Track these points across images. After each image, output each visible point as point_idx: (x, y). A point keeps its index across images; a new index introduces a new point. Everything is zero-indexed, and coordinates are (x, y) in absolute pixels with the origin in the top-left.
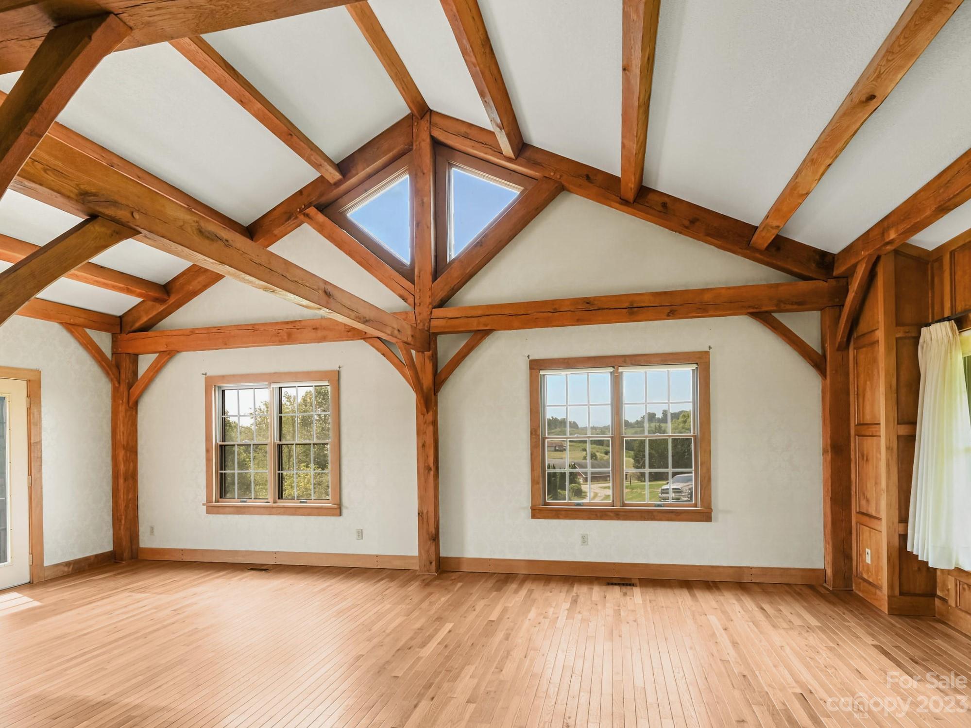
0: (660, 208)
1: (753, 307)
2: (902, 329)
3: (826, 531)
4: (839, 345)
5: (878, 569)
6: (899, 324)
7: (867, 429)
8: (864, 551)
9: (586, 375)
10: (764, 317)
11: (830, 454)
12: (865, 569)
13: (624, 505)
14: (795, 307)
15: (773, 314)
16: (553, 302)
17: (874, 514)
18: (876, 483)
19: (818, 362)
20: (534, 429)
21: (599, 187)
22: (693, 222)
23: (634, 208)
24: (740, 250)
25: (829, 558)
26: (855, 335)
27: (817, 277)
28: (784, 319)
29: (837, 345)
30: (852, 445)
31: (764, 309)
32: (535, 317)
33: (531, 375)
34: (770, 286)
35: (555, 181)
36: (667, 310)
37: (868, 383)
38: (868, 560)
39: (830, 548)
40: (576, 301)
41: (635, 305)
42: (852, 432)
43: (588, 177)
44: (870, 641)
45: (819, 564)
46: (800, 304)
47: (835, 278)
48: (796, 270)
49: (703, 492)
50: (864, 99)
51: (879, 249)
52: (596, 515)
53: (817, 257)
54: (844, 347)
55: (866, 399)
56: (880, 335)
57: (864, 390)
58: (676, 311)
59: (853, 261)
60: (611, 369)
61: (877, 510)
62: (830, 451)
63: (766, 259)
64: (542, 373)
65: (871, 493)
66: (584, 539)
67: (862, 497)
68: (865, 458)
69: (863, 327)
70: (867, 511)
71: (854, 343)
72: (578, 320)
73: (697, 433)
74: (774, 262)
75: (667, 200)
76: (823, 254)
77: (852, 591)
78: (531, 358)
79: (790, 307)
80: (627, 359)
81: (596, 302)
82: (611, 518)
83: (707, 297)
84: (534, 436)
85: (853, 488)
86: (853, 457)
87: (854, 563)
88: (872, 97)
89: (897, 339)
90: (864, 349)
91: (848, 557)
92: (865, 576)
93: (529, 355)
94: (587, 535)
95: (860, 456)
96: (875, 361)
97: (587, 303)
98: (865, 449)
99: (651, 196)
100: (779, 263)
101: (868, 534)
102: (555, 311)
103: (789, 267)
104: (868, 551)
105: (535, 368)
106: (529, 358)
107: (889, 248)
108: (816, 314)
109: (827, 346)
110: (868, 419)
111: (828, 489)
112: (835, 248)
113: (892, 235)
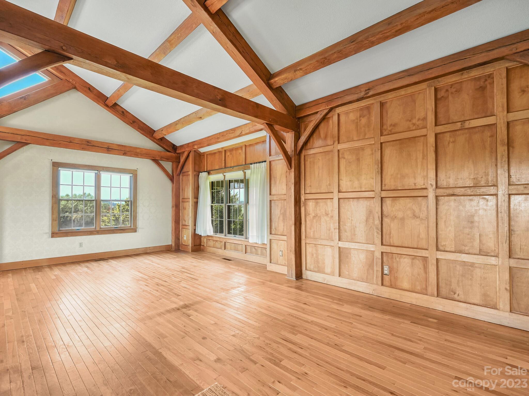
0: (122, 113)
1: (154, 158)
2: (195, 172)
3: (173, 232)
4: (178, 174)
5: (188, 240)
6: (195, 171)
7: (185, 200)
8: (184, 236)
9: (83, 173)
10: (156, 161)
11: (174, 207)
12: (184, 241)
13: (101, 228)
14: (166, 160)
15: (159, 161)
16: (70, 138)
17: (187, 225)
18: (188, 215)
19: (171, 178)
20: (54, 195)
21: (95, 95)
22: (134, 122)
23: (111, 109)
24: (149, 137)
25: (174, 240)
26: (182, 172)
27: (172, 152)
28: (163, 163)
29: (177, 174)
30: (181, 205)
31: (157, 159)
32: (60, 142)
33: (53, 170)
34: (159, 152)
35: (72, 84)
36: (123, 152)
37: (186, 186)
38: (185, 239)
39: (174, 237)
40: (82, 140)
41: (110, 148)
42: (181, 201)
43: (89, 89)
44: (190, 257)
45: (170, 243)
46: (168, 159)
47: (177, 153)
48: (166, 148)
49: (134, 221)
50: (199, 117)
51: (191, 149)
52: (88, 233)
53: (172, 146)
54: (179, 175)
55: (185, 191)
56: (190, 173)
57: (185, 189)
58: (126, 153)
59: (184, 150)
60: (96, 172)
61: (188, 223)
62: (174, 206)
63: (157, 142)
64: (59, 169)
65: (186, 218)
66: (81, 245)
67: (183, 220)
68: (184, 208)
69: (185, 170)
70: (185, 224)
71: (182, 174)
72: (83, 148)
73: (132, 200)
74: (160, 144)
75: (124, 111)
76: (174, 145)
77: (180, 249)
78: (53, 161)
79: (164, 160)
80: (104, 168)
81: (92, 143)
82: (95, 234)
83: (138, 151)
84: (54, 198)
85: (181, 218)
86: (181, 208)
87: (180, 241)
88: (201, 118)
89: (194, 175)
90: (185, 176)
91: (179, 239)
92: (184, 244)
93: (52, 159)
94: (82, 242)
95: (183, 208)
96: (188, 180)
97: (88, 142)
98: (185, 206)
99: (117, 107)
100: (162, 145)
101: (185, 231)
102: (71, 142)
103: (165, 147)
104: (185, 236)
105: (56, 166)
106: (52, 161)
107: (194, 150)
108: (171, 163)
109: (174, 174)
110: (186, 197)
111: (174, 219)
112: (178, 144)
113: (196, 147)
